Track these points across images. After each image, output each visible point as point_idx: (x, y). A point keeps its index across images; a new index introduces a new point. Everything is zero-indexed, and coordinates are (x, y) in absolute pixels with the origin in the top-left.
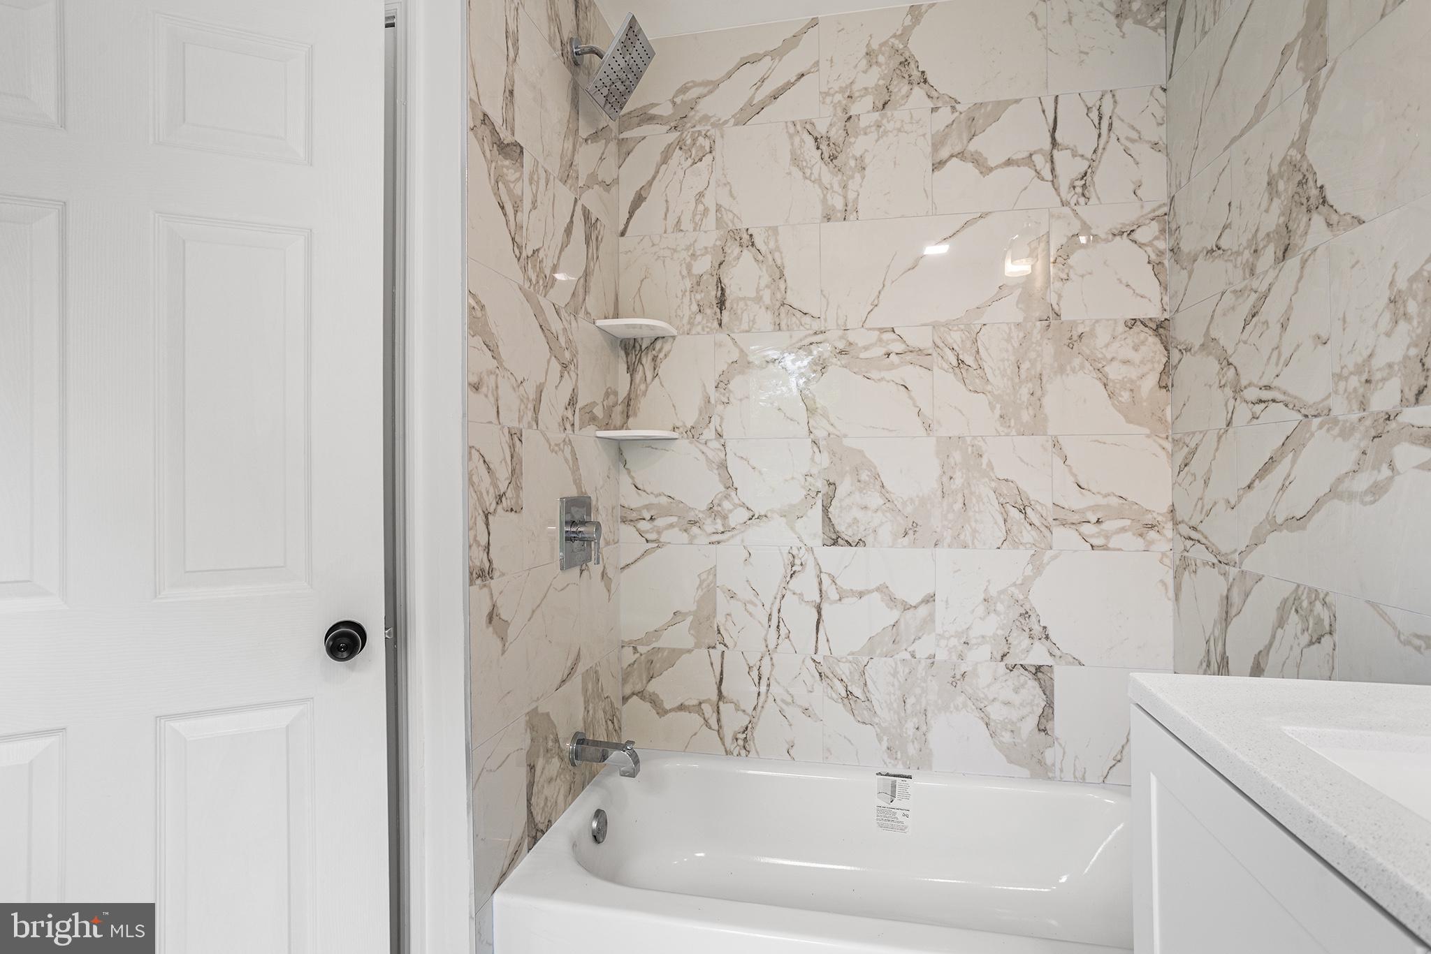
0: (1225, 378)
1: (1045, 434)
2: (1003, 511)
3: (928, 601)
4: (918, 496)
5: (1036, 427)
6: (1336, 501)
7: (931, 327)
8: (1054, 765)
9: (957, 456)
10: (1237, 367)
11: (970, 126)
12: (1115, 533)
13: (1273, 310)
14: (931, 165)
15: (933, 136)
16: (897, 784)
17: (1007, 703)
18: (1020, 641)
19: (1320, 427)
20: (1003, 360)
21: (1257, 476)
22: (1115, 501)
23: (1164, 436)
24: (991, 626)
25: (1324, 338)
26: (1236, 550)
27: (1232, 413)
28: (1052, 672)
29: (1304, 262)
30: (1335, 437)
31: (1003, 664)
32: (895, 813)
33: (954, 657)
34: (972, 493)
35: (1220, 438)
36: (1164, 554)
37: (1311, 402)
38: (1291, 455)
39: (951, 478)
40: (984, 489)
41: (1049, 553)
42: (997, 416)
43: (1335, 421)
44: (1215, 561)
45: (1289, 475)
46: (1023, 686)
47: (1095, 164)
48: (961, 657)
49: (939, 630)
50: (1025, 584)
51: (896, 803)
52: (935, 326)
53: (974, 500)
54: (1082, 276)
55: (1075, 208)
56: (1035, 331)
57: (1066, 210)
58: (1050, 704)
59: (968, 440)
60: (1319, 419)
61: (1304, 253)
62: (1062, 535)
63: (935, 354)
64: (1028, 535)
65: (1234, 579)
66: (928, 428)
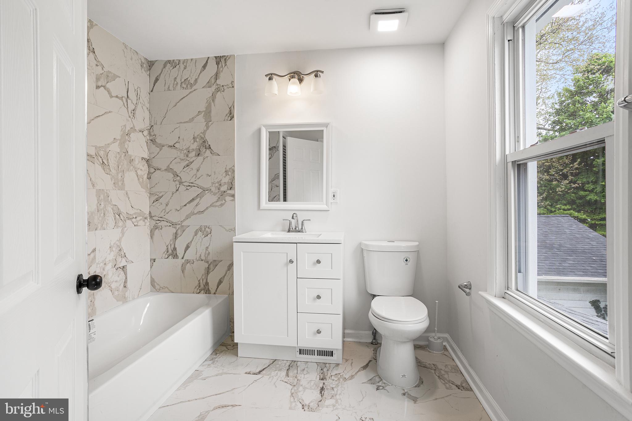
0: (176, 179)
1: (124, 190)
2: (114, 216)
3: (94, 251)
4: (90, 212)
5: (122, 188)
6: (212, 207)
7: (94, 148)
8: (128, 297)
9: (102, 197)
10: (181, 177)
11: (107, 78)
12: (139, 221)
13: (194, 166)
14: (95, 86)
15: (96, 75)
16: (90, 324)
17: (116, 281)
18: (119, 259)
19: (208, 193)
20: (114, 164)
21: (188, 203)
22: (139, 211)
23: (148, 192)
24: (111, 257)
25: (210, 175)
26: (179, 221)
27: (179, 188)
28: (126, 267)
29: (204, 159)
30: (212, 195)
31: (115, 268)
32: (91, 335)
33: (102, 270)
34: (106, 210)
35: (173, 194)
36: (148, 226)
37: (206, 188)
38: (199, 198)
39: (100, 204)
40: (109, 209)
41: (126, 229)
42: (113, 183)
43: (212, 192)
44: (171, 225)
45: (199, 203)
46: (120, 274)
47: (136, 108)
48: (104, 270)
49: (97, 262)
50: (120, 240)
51: (92, 331)
52: (96, 147)
53: (107, 212)
54: (133, 141)
55: (132, 119)
56: (123, 156)
57: (129, 119)
58: (126, 278)
59: (105, 190)
60: (208, 191)
61: (204, 157)
62: (129, 222)
63: (96, 158)
64: (121, 224)
65: (179, 228)
66: (93, 185)
